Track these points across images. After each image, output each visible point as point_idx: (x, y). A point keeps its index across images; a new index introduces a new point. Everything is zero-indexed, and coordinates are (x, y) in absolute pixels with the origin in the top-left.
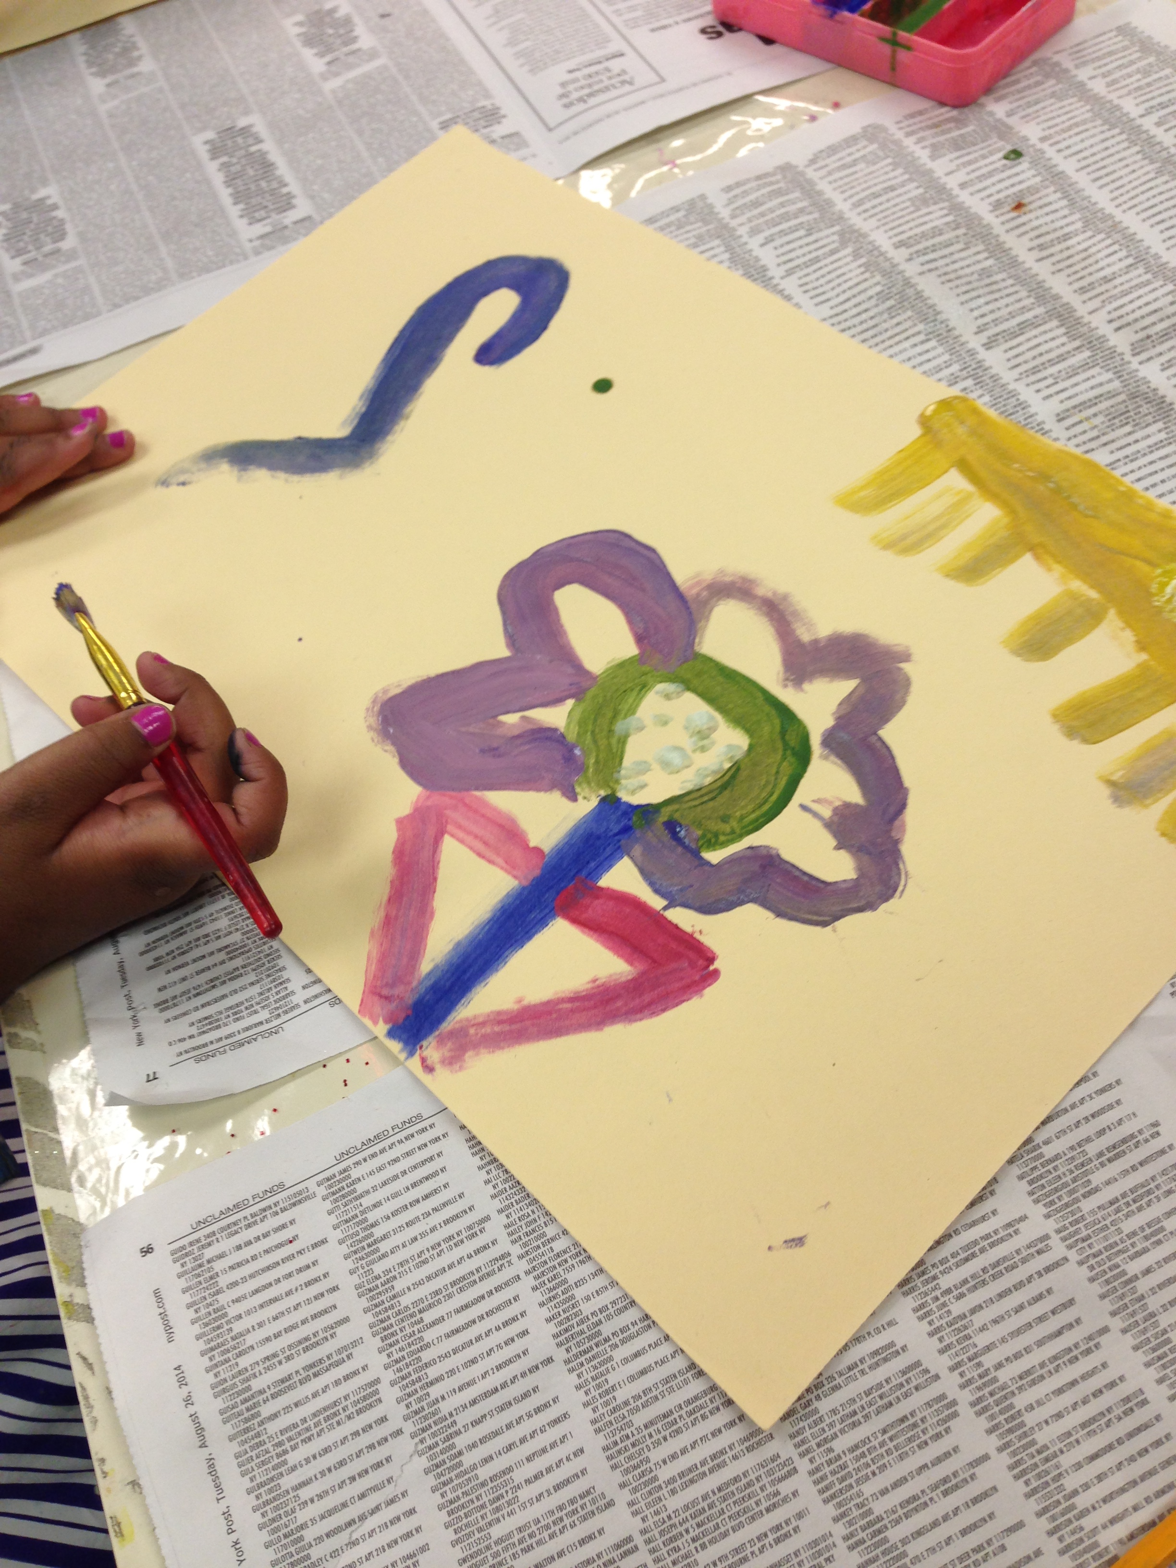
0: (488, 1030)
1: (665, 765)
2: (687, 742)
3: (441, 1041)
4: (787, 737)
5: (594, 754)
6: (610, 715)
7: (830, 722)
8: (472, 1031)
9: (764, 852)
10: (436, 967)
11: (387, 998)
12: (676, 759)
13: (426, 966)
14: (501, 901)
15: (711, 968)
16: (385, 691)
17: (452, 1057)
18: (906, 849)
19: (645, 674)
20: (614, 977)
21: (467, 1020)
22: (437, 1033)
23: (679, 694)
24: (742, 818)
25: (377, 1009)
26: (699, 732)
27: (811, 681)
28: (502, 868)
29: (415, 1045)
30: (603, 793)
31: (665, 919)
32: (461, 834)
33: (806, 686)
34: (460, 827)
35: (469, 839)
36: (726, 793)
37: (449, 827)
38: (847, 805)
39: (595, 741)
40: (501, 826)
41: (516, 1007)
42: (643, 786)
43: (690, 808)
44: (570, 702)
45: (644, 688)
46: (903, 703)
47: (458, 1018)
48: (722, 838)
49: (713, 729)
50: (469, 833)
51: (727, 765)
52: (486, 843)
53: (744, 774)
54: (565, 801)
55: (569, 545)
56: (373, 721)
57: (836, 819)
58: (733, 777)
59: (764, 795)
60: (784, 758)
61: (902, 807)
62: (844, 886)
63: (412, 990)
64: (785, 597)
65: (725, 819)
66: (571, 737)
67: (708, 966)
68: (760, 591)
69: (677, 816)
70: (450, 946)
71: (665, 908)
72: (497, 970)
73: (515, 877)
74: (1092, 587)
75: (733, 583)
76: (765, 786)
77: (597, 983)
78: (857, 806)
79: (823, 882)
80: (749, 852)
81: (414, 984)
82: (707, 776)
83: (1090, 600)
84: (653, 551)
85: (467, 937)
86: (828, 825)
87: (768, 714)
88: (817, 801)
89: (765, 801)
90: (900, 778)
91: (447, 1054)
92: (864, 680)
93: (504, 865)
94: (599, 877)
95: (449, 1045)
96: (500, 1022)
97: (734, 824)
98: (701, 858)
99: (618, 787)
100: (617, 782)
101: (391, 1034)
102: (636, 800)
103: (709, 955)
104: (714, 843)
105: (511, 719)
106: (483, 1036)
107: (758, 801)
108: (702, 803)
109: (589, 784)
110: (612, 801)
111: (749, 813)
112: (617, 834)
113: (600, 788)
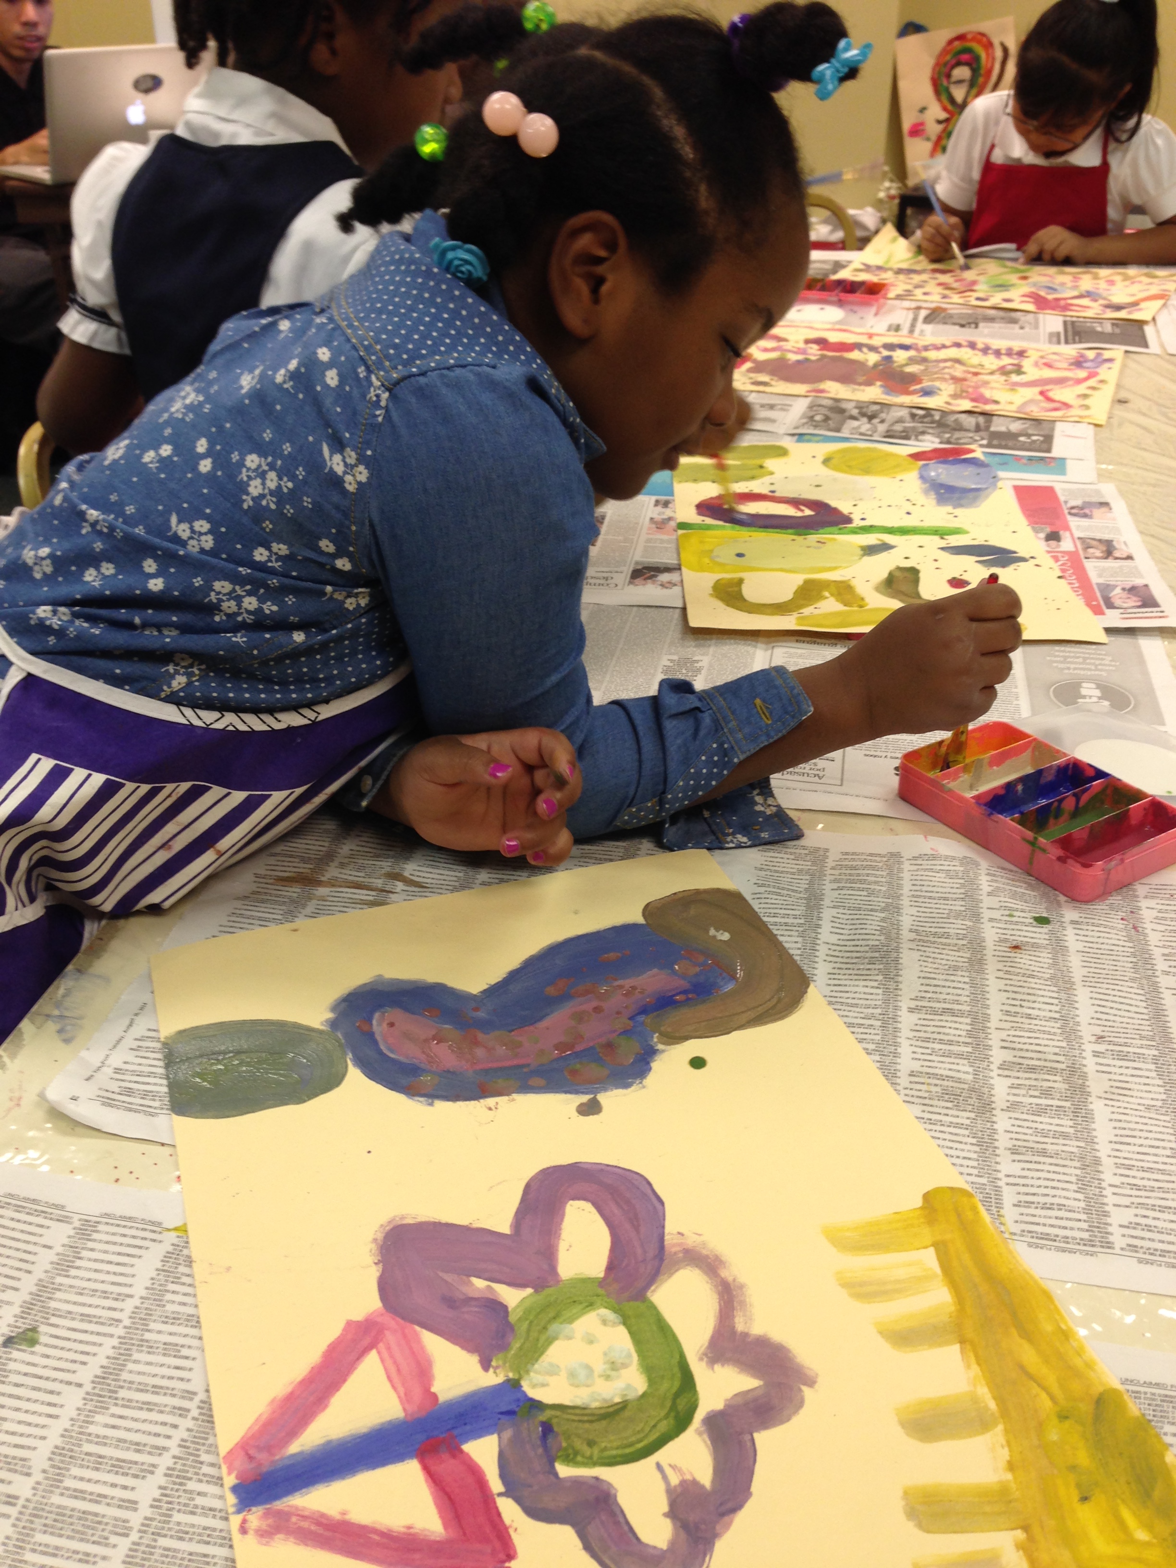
0: (305, 1524)
1: (572, 1375)
2: (599, 1366)
3: (267, 1514)
4: (678, 1401)
5: (522, 1341)
6: (551, 1315)
7: (719, 1405)
8: (294, 1519)
9: (605, 1487)
10: (301, 1453)
12: (582, 1374)
13: (295, 1448)
14: (383, 1424)
15: (507, 1565)
16: (403, 1217)
17: (266, 1531)
18: (720, 1546)
19: (598, 1296)
20: (426, 1533)
21: (297, 1508)
22: (268, 1506)
23: (614, 1324)
24: (605, 1449)
25: (237, 1464)
26: (613, 1363)
27: (723, 1365)
28: (399, 1397)
29: (246, 1506)
30: (511, 1375)
31: (495, 1503)
32: (386, 1355)
33: (717, 1367)
34: (389, 1348)
35: (389, 1362)
36: (604, 1423)
37: (381, 1346)
38: (695, 1483)
39: (529, 1330)
40: (418, 1363)
41: (338, 1517)
42: (543, 1385)
43: (568, 1420)
44: (529, 1291)
45: (590, 1306)
46: (789, 1420)
47: (291, 1503)
48: (579, 1458)
49: (625, 1366)
50: (392, 1356)
51: (617, 1400)
52: (399, 1370)
53: (627, 1413)
54: (478, 1367)
55: (602, 1170)
56: (380, 1236)
57: (679, 1490)
58: (617, 1412)
59: (633, 1439)
60: (666, 1417)
61: (737, 1508)
62: (651, 1551)
64: (741, 1287)
65: (591, 1443)
66: (512, 1318)
67: (504, 1562)
68: (724, 1273)
69: (554, 1421)
70: (322, 1441)
71: (500, 1495)
72: (343, 1478)
73: (405, 1410)
74: (994, 1398)
75: (707, 1257)
76: (639, 1432)
77: (412, 1531)
78: (703, 1487)
79: (638, 1539)
80: (593, 1481)
81: (277, 1457)
82: (596, 1400)
83: (986, 1408)
84: (662, 1203)
85: (339, 1439)
86: (670, 1491)
87: (673, 1375)
88: (673, 1467)
89: (631, 1445)
90: (751, 1481)
91: (264, 1527)
92: (765, 1384)
93: (402, 1395)
94: (466, 1441)
95: (270, 1521)
96: (319, 1524)
97: (596, 1451)
98: (553, 1467)
99: (526, 1377)
100: (528, 1372)
101: (235, 1489)
102: (533, 1393)
103: (512, 1553)
104: (571, 1459)
105: (479, 1283)
106: (300, 1528)
107: (625, 1442)
108: (580, 1421)
109: (505, 1363)
110: (513, 1385)
111: (612, 1449)
112: (502, 1413)
113: (512, 1370)
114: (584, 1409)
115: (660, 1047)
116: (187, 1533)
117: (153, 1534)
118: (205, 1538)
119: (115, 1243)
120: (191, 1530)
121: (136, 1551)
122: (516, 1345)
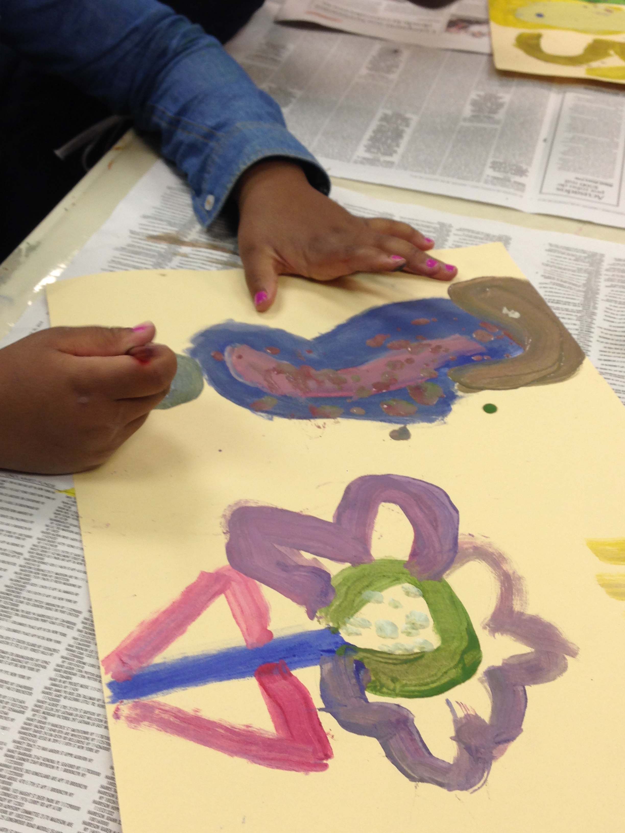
0: (166, 716)
1: (380, 629)
2: (402, 625)
3: (136, 706)
4: (465, 656)
5: (341, 600)
6: (366, 583)
7: (499, 663)
8: (157, 712)
9: (405, 713)
10: (164, 663)
11: (123, 663)
12: (389, 629)
13: (158, 659)
14: (228, 649)
15: (325, 762)
16: (247, 501)
17: (135, 719)
18: (496, 766)
19: (403, 573)
20: (262, 732)
21: (159, 703)
22: (137, 700)
23: (415, 596)
24: (406, 685)
25: (113, 666)
26: (413, 624)
27: (502, 634)
28: (242, 631)
29: (119, 698)
30: (331, 624)
31: (317, 715)
32: (232, 599)
33: (498, 635)
34: (234, 595)
35: (234, 604)
36: (405, 666)
37: (228, 592)
38: (476, 717)
39: (346, 593)
40: (258, 608)
41: (192, 713)
42: (357, 634)
43: (377, 661)
44: (348, 565)
45: (397, 580)
46: (554, 679)
47: (154, 700)
48: (384, 690)
49: (423, 627)
50: (237, 601)
51: (417, 650)
52: (242, 612)
53: (423, 661)
54: (305, 616)
55: (409, 482)
56: (228, 513)
57: (464, 721)
58: (416, 659)
59: (428, 680)
60: (455, 667)
61: (511, 739)
62: (441, 764)
63: (141, 667)
64: (519, 578)
65: (394, 680)
66: (334, 583)
67: (323, 759)
68: (505, 567)
69: (365, 661)
70: (180, 657)
71: (320, 709)
72: (197, 685)
73: (246, 640)
75: (492, 554)
76: (433, 675)
77: (250, 729)
78: (484, 721)
79: (430, 753)
80: (396, 707)
81: (144, 665)
82: (400, 649)
84: (457, 511)
85: (193, 657)
86: (456, 721)
87: (462, 637)
88: (460, 704)
89: (427, 684)
90: (522, 721)
91: (133, 715)
92: (536, 651)
93: (245, 630)
94: (295, 669)
95: (138, 711)
96: (176, 717)
97: (398, 686)
98: (364, 694)
99: (343, 627)
100: (344, 624)
101: (110, 685)
102: (348, 639)
103: (329, 753)
104: (377, 690)
105: (307, 556)
106: (162, 718)
107: (421, 682)
108: (386, 663)
109: (326, 615)
110: (334, 632)
111: (411, 685)
112: (324, 651)
113: (332, 621)
114: (389, 654)
115: (460, 393)
116: (71, 714)
117: (44, 713)
118: (86, 720)
119: (17, 497)
120: (74, 712)
121: (30, 725)
122: (336, 603)
